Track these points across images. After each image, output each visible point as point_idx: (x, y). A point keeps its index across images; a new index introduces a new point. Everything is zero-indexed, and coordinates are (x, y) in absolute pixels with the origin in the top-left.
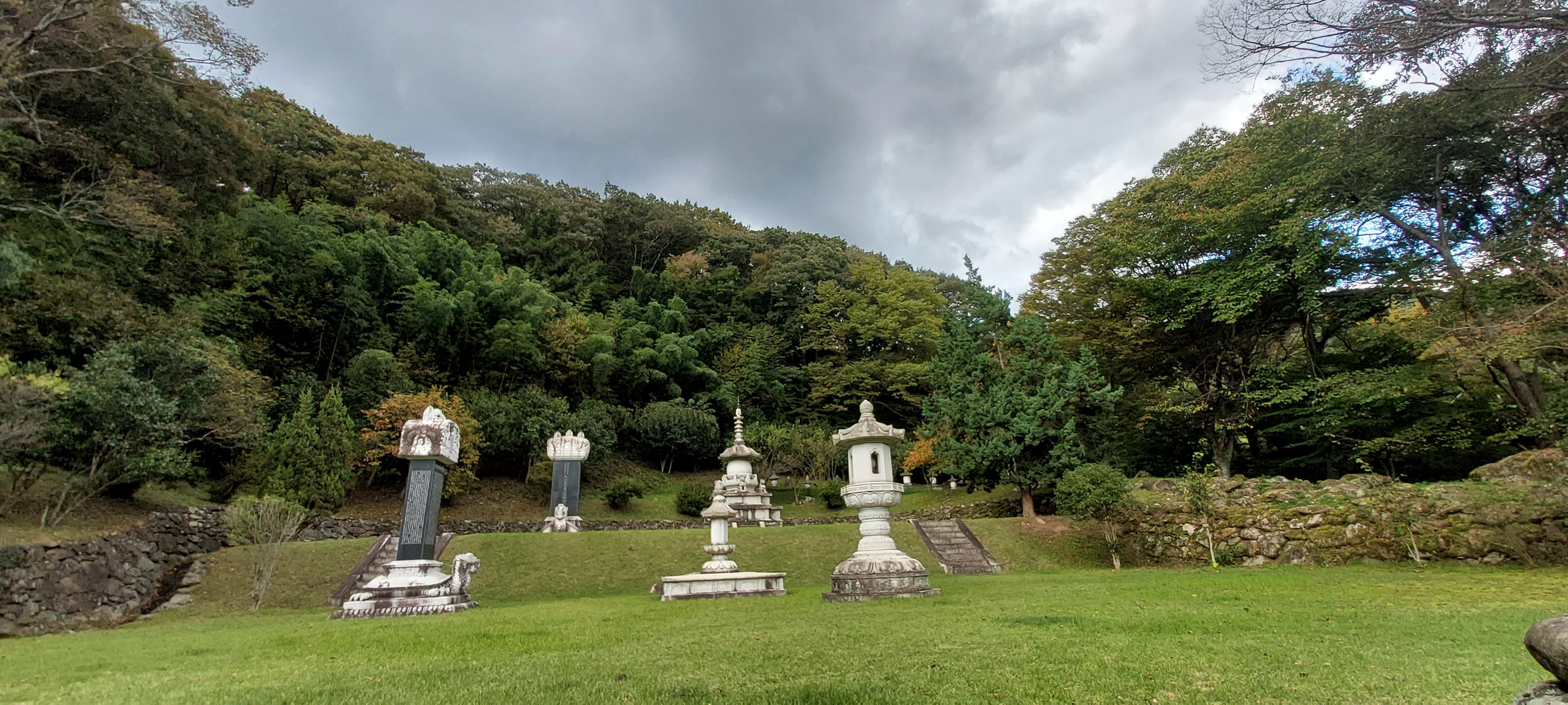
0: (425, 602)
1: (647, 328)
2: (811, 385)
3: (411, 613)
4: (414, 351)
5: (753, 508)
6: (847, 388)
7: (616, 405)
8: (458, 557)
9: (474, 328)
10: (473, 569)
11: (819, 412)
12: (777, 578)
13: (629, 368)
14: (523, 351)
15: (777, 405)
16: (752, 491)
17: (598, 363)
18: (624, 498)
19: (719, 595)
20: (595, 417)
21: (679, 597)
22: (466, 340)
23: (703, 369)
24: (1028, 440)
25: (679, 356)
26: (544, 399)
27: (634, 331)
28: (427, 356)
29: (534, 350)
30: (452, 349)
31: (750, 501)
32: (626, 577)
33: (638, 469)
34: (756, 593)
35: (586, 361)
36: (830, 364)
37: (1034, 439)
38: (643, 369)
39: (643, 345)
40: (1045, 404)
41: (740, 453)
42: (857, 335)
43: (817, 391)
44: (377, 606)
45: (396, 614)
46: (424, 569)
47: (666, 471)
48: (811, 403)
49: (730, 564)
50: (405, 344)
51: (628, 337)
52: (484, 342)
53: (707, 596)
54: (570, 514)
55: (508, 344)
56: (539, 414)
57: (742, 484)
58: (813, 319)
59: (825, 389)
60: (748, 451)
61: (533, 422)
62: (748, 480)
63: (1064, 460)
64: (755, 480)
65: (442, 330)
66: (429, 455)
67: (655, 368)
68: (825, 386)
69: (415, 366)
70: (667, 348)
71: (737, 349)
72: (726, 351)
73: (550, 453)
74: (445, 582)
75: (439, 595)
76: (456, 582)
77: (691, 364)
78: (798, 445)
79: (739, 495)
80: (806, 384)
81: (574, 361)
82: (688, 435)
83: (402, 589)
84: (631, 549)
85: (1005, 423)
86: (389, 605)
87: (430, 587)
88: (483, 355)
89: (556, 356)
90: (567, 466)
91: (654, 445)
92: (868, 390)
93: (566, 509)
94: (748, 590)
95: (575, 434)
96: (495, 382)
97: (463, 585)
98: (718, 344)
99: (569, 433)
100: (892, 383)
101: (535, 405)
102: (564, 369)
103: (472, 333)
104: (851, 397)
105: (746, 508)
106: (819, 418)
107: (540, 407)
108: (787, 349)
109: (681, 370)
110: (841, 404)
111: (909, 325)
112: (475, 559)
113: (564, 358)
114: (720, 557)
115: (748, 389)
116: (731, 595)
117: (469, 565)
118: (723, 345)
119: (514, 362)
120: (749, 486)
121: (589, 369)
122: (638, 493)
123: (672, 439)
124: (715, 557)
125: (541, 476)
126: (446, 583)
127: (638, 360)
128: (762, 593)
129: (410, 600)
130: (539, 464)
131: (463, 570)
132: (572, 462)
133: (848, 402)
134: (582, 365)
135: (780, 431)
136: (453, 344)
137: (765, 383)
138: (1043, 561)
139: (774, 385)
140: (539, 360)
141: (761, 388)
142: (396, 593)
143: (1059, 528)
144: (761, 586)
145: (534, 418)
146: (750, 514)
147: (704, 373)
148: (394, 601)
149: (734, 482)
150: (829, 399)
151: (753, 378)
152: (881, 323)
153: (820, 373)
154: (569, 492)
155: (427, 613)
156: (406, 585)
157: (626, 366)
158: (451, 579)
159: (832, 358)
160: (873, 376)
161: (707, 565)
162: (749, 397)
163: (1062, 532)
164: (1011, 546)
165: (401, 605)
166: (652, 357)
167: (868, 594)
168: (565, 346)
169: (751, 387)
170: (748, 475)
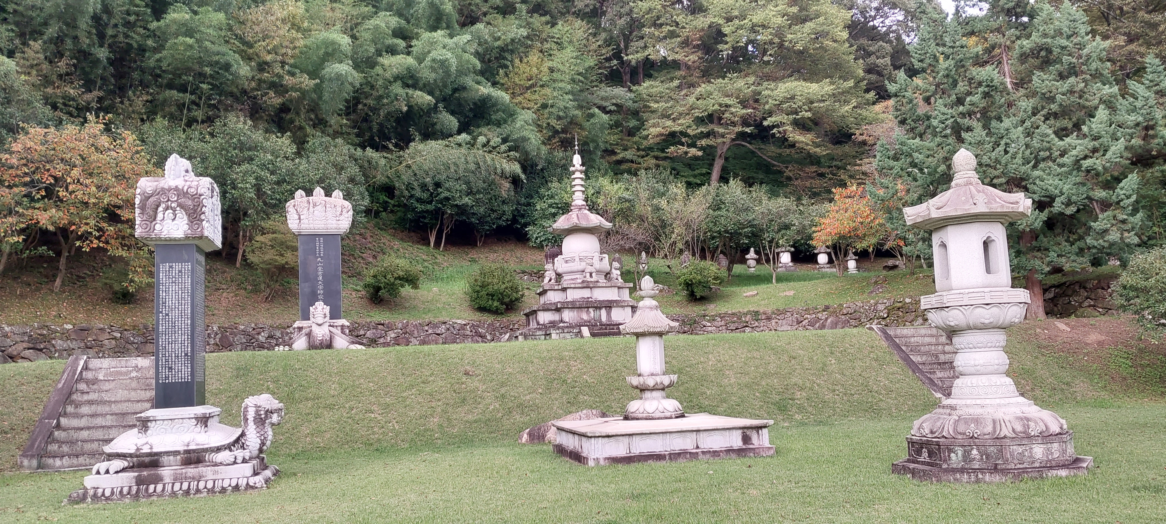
0: (216, 472)
1: (394, 21)
2: (645, 116)
3: (198, 491)
4: (42, 56)
5: (609, 305)
6: (700, 121)
7: (364, 148)
8: (251, 402)
9: (132, 18)
10: (275, 418)
11: (657, 158)
12: (758, 428)
13: (372, 87)
14: (216, 58)
15: (597, 147)
16: (602, 281)
17: (331, 80)
18: (392, 288)
19: (675, 456)
20: (335, 165)
21: (615, 460)
22: (121, 38)
23: (485, 90)
24: (1058, 206)
25: (453, 69)
26: (258, 136)
27: (377, 27)
28: (62, 65)
29: (233, 58)
30: (102, 54)
31: (601, 295)
32: (470, 417)
33: (397, 244)
34: (729, 451)
35: (313, 74)
36: (676, 83)
37: (1068, 204)
38: (397, 89)
39: (392, 51)
40: (1095, 150)
41: (584, 224)
42: (718, 35)
43: (654, 126)
44: (139, 481)
45: (174, 494)
46: (204, 420)
47: (437, 244)
48: (645, 143)
49: (672, 405)
50: (24, 44)
51: (367, 36)
52: (150, 42)
53: (659, 457)
54: (334, 315)
55: (191, 47)
56: (251, 159)
57: (589, 269)
58: (650, 10)
59: (669, 123)
60: (595, 220)
61: (245, 173)
62: (597, 265)
63: (1114, 236)
64: (605, 265)
65: (84, 23)
66: (187, 238)
67: (415, 86)
68: (668, 117)
69: (47, 81)
70: (434, 54)
71: (534, 57)
72: (517, 61)
73: (293, 224)
74: (237, 441)
75: (235, 463)
76: (253, 440)
77: (469, 81)
78: (644, 208)
79: (587, 285)
80: (635, 114)
81: (293, 74)
82: (470, 193)
83: (176, 453)
84: (467, 373)
85: (1022, 179)
86: (157, 479)
87: (219, 449)
88: (152, 63)
89: (263, 66)
90: (319, 244)
91: (420, 207)
92: (734, 124)
93: (327, 309)
94: (716, 447)
95: (328, 194)
96: (173, 109)
97: (263, 444)
98: (503, 49)
99: (319, 191)
100: (770, 114)
101: (242, 147)
102: (278, 87)
103: (128, 24)
104: (707, 135)
105: (598, 306)
106: (658, 166)
107: (250, 149)
108: (608, 60)
109: (455, 90)
110: (693, 145)
111: (804, 21)
112: (276, 404)
113: (278, 70)
114: (655, 394)
115: (553, 122)
116: (693, 456)
117: (269, 412)
118: (512, 52)
119: (201, 76)
120: (598, 272)
121: (318, 88)
122: (411, 280)
123: (447, 199)
124: (648, 394)
125: (267, 257)
126: (239, 442)
127: (388, 75)
128: (739, 452)
129: (191, 471)
130: (259, 238)
131: (260, 421)
132: (328, 237)
133: (704, 142)
134: (306, 82)
135: (616, 187)
136: (101, 46)
137: (578, 113)
138: (1081, 386)
139: (592, 115)
140: (242, 72)
141: (573, 122)
142: (165, 459)
143: (1093, 337)
144: (736, 441)
145: (245, 167)
146: (603, 312)
147: (489, 97)
148: (166, 472)
149: (577, 266)
150: (672, 138)
151: (561, 104)
152: (758, 17)
153: (659, 98)
154: (326, 283)
155: (223, 490)
156: (181, 448)
157: (368, 83)
158: (243, 435)
159: (678, 73)
160: (744, 104)
161: (634, 406)
162: (556, 132)
163: (1100, 343)
164: (1029, 365)
165: (176, 479)
166: (408, 69)
167: (995, 469)
168: (274, 51)
169: (559, 118)
170: (597, 255)
